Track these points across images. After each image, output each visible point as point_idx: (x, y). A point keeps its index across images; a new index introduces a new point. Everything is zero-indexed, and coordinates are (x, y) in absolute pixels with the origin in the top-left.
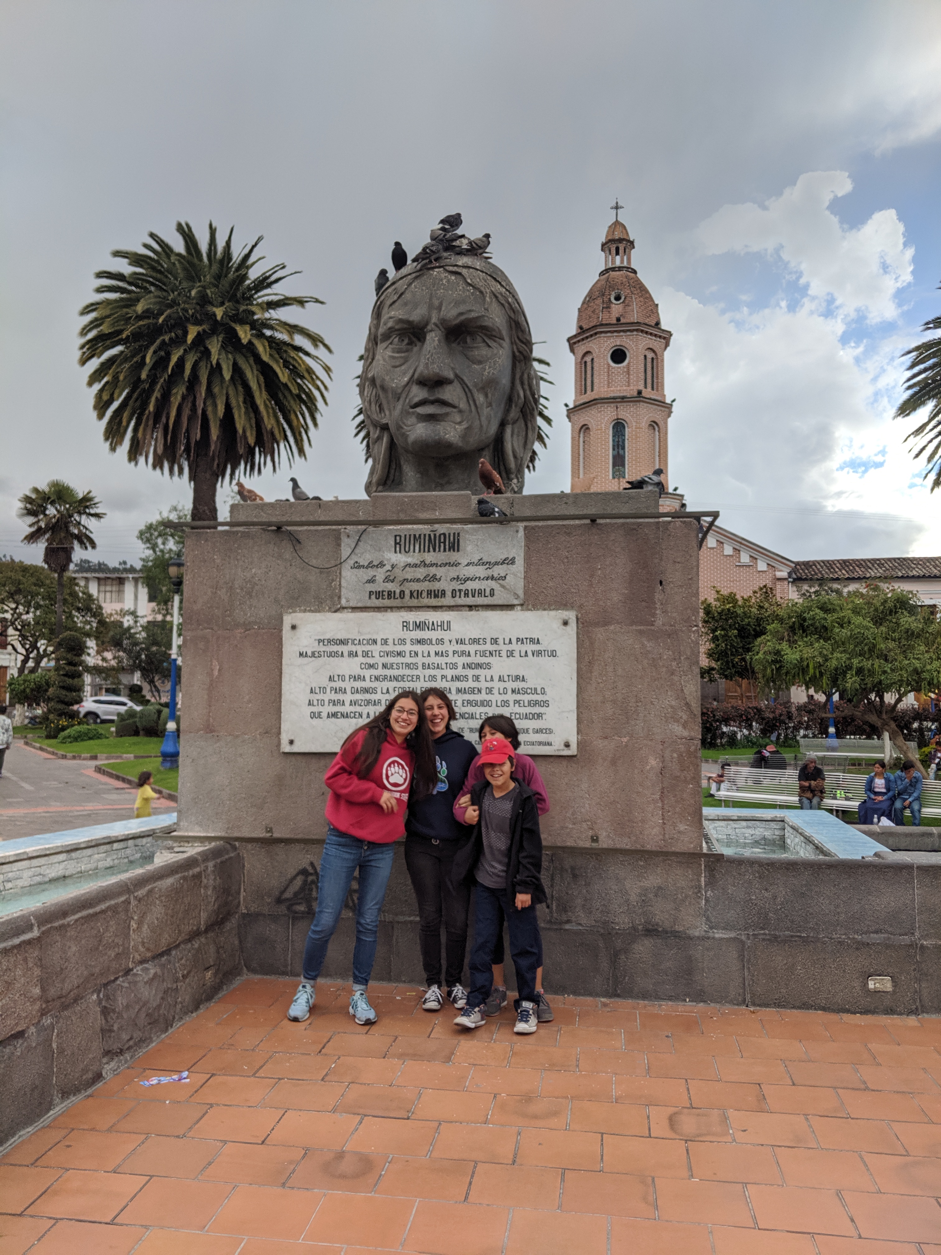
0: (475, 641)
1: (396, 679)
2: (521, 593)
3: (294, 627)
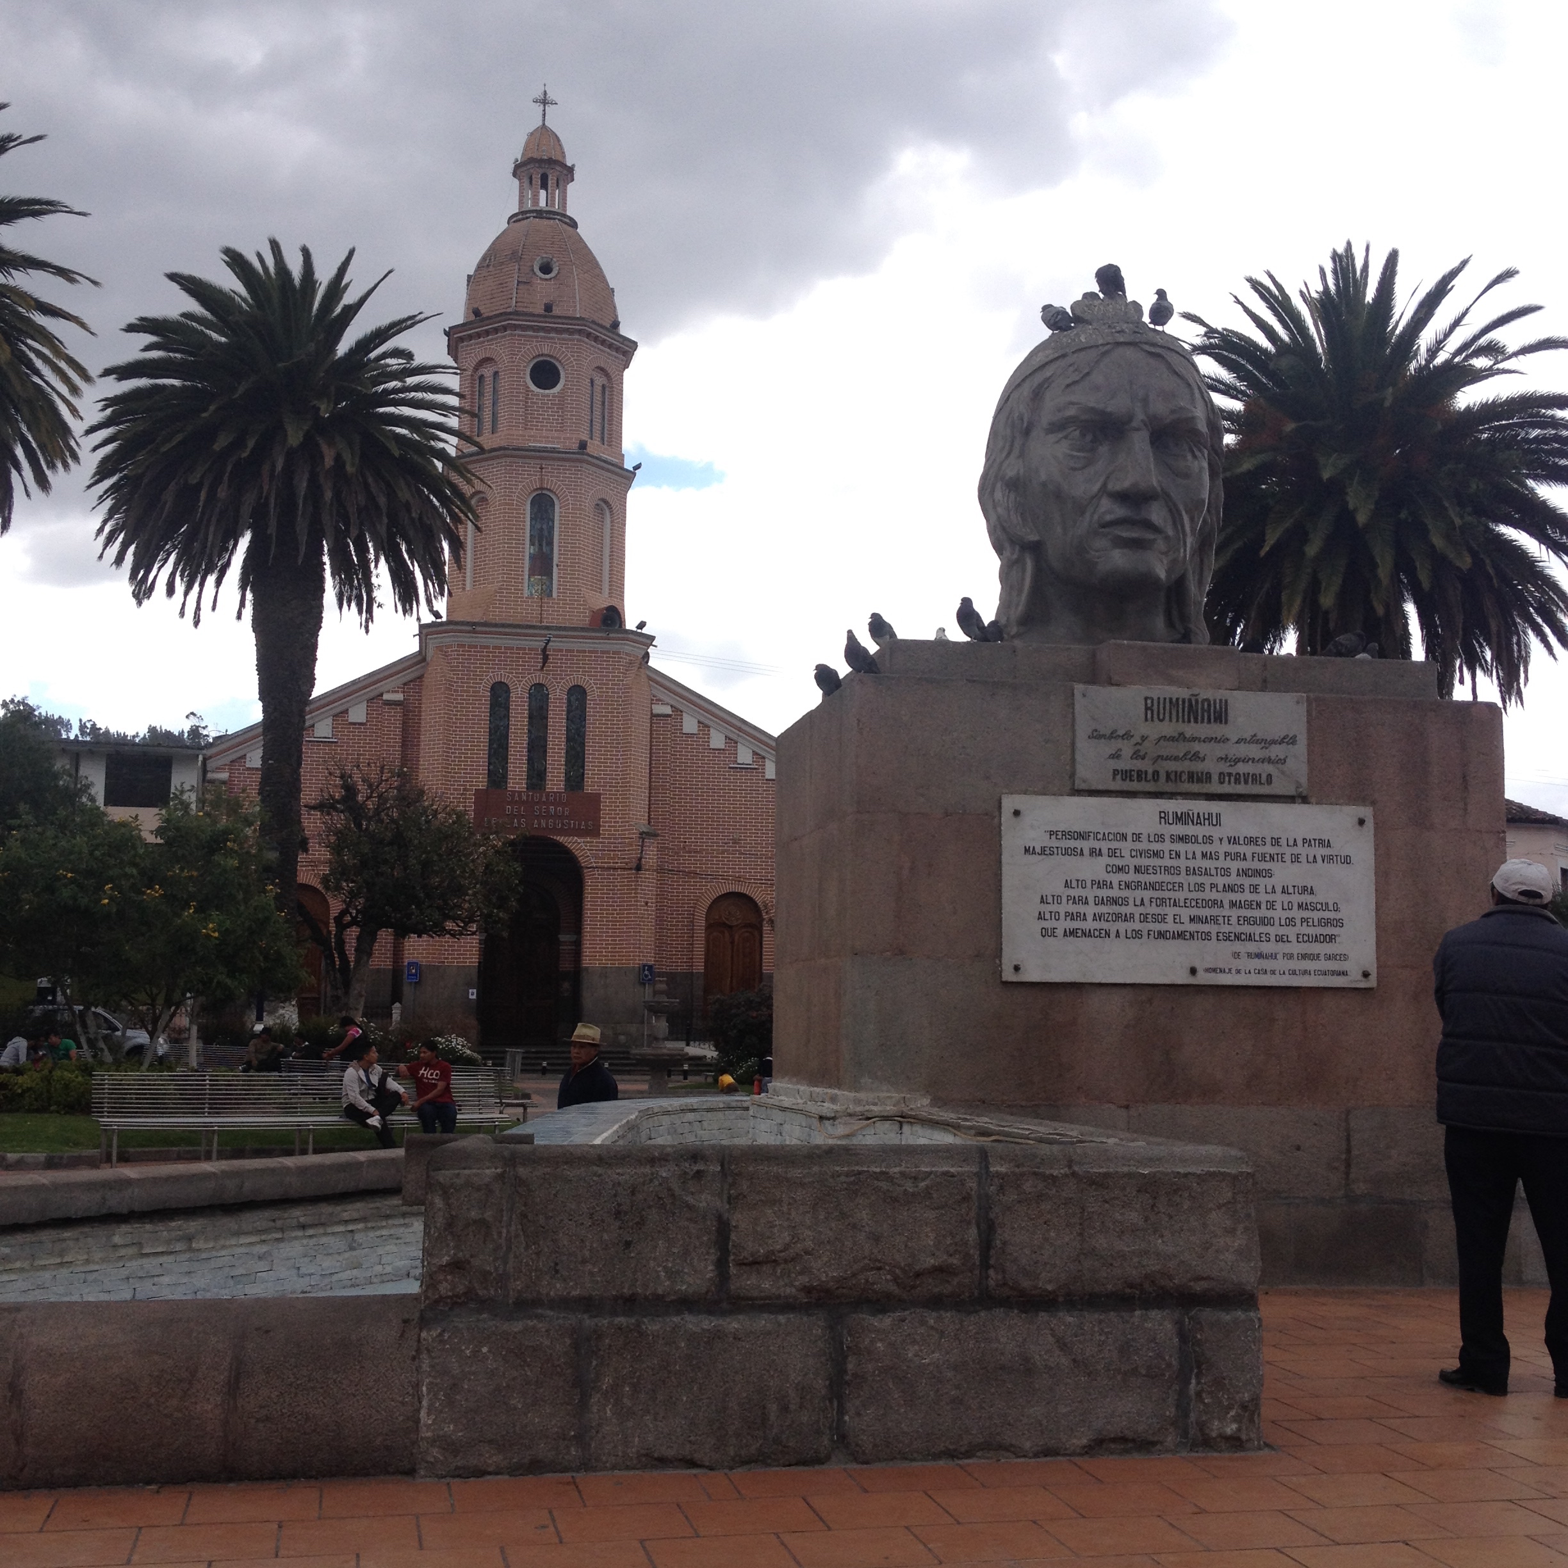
0: (1251, 841)
1: (1153, 886)
2: (1304, 781)
3: (1017, 813)
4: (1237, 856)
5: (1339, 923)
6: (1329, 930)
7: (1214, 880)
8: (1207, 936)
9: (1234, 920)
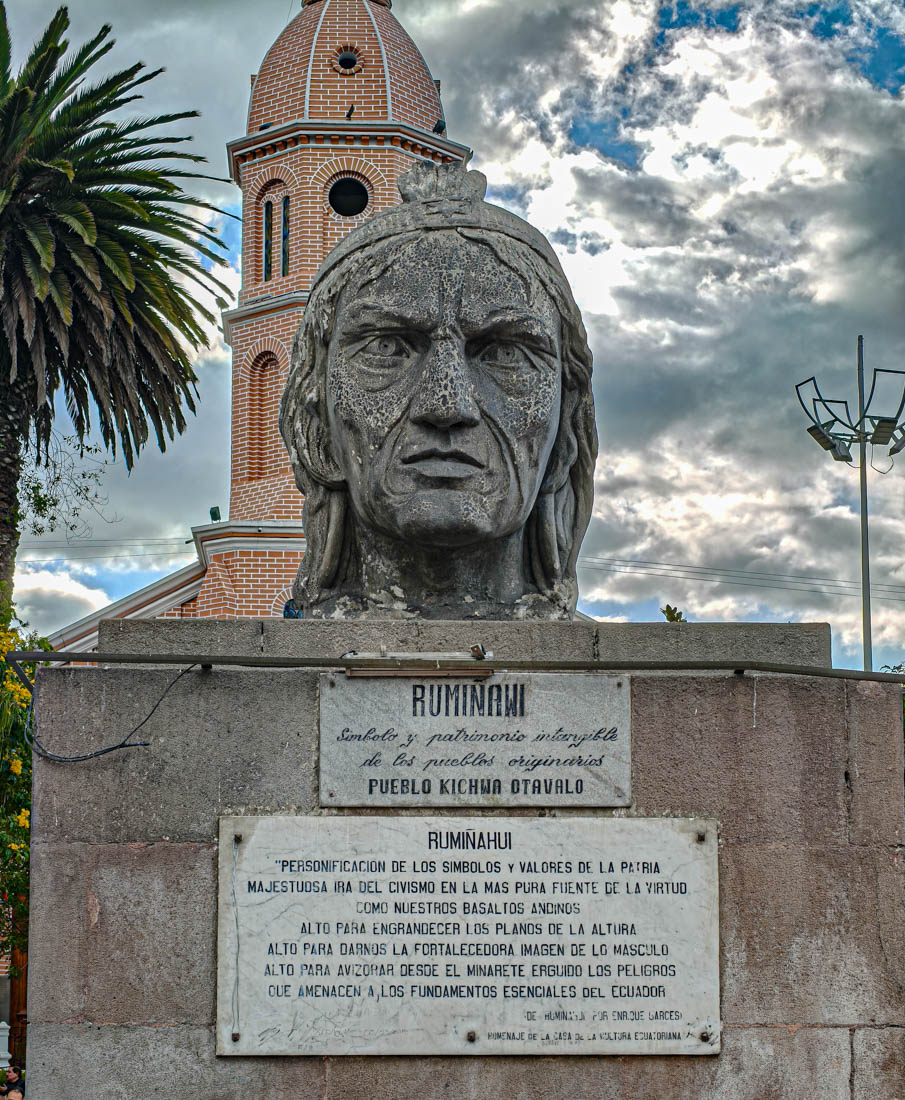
0: (554, 867)
1: (419, 929)
2: (626, 786)
3: (238, 840)
4: (533, 887)
5: (668, 970)
6: (656, 980)
7: (502, 918)
8: (490, 992)
9: (527, 971)
